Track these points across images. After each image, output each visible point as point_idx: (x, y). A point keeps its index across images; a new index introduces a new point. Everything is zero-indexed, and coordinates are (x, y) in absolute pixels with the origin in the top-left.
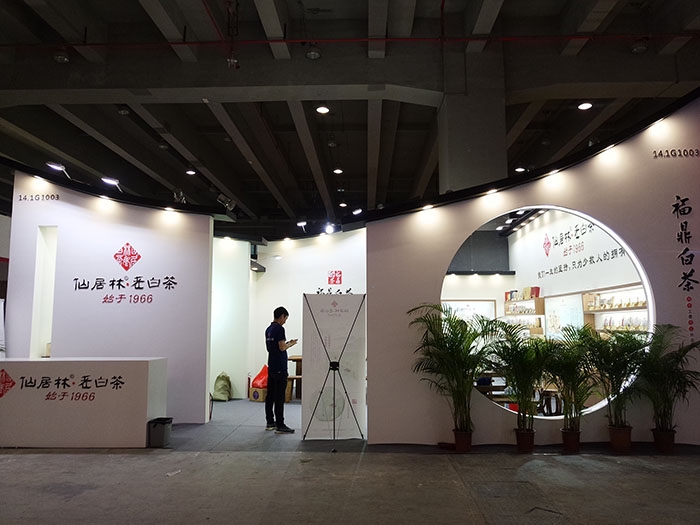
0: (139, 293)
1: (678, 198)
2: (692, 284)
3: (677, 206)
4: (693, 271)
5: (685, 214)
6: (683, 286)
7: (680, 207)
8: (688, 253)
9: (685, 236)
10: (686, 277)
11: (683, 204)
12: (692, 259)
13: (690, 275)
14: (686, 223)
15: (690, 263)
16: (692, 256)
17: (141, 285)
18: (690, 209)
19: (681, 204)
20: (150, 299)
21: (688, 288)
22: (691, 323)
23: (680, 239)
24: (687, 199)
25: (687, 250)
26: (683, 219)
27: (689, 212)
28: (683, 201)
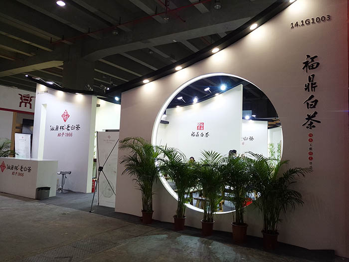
0: (68, 132)
1: (308, 56)
2: (315, 124)
3: (306, 63)
4: (316, 113)
5: (313, 68)
6: (307, 125)
7: (310, 64)
8: (313, 100)
9: (311, 85)
10: (309, 118)
11: (313, 61)
12: (315, 104)
13: (314, 116)
14: (313, 76)
15: (314, 107)
16: (316, 101)
17: (69, 128)
18: (318, 64)
19: (310, 60)
20: (71, 135)
21: (311, 126)
22: (311, 154)
23: (307, 88)
24: (316, 57)
25: (312, 96)
26: (311, 73)
27: (317, 67)
28: (312, 59)
